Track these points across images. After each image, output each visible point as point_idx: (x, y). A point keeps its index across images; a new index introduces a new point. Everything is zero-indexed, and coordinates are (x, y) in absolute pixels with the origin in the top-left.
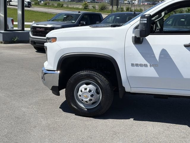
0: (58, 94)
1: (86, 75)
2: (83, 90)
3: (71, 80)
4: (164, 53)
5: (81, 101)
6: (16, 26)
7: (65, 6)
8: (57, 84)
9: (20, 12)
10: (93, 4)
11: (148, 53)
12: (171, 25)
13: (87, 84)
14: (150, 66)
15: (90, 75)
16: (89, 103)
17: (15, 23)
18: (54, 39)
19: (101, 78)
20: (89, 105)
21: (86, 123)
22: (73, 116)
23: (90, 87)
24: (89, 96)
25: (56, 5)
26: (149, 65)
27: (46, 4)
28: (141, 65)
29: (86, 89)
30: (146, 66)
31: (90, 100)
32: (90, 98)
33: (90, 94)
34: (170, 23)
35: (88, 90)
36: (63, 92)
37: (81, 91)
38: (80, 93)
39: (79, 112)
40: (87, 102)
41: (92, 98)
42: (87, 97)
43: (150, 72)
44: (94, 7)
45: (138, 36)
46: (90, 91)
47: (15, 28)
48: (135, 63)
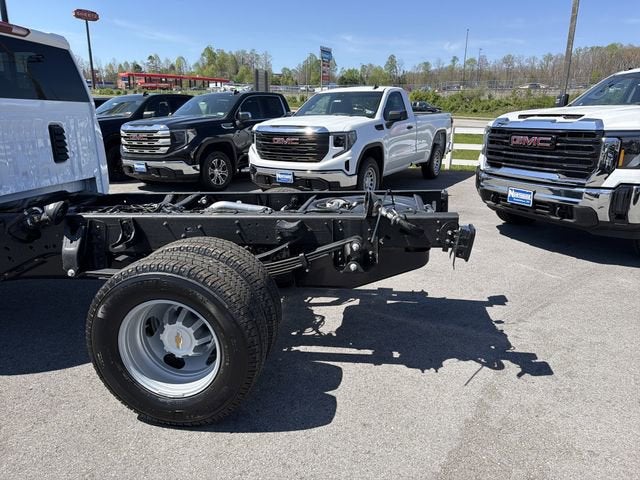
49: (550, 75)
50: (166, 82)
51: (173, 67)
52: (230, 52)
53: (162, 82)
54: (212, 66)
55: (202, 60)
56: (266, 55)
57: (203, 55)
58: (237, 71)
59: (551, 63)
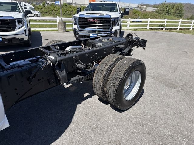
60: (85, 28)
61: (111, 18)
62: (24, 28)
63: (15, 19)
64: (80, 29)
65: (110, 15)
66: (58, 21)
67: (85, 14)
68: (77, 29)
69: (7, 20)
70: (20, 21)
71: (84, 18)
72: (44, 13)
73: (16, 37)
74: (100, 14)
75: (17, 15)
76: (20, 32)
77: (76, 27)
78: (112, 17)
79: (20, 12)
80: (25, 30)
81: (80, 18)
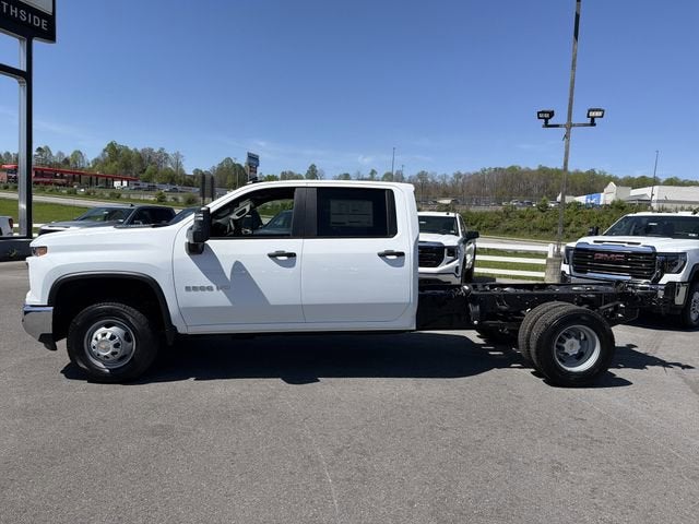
0: (54, 348)
1: (104, 310)
2: (100, 337)
3: (78, 321)
4: (238, 267)
5: (97, 357)
6: (16, 230)
7: (124, 196)
8: (49, 330)
9: (23, 206)
10: (174, 195)
11: (212, 267)
12: (283, 226)
13: (108, 326)
14: (218, 289)
15: (112, 309)
16: (112, 358)
17: (16, 225)
18: (43, 250)
19: (134, 315)
20: (114, 362)
21: (105, 395)
22: (84, 384)
23: (114, 329)
24: (111, 346)
25: (107, 195)
26: (215, 287)
27: (88, 194)
28: (202, 288)
29: (104, 335)
30: (210, 289)
31: (113, 354)
32: (112, 349)
33: (113, 342)
34: (281, 223)
35: (108, 336)
36: (62, 344)
37: (96, 339)
38: (94, 342)
39: (95, 377)
40: (106, 357)
41: (118, 350)
42: (106, 349)
43: (219, 298)
44: (176, 199)
45: (192, 242)
46: (112, 338)
47: (16, 234)
48: (191, 285)
49: (460, 191)
50: (62, 177)
51: (66, 161)
52: (136, 149)
53: (56, 177)
54: (116, 163)
55: (103, 155)
56: (177, 155)
57: (105, 150)
58: (145, 170)
59: (461, 180)
60: (586, 272)
61: (656, 254)
62: (456, 263)
63: (445, 247)
64: (573, 273)
65: (653, 248)
66: (550, 256)
67: (591, 243)
68: (568, 272)
69: (432, 247)
70: (452, 251)
71: (586, 250)
72: (536, 232)
73: (440, 277)
74: (629, 243)
75: (449, 240)
76: (449, 269)
77: (565, 268)
78: (659, 250)
79: (457, 234)
80: (457, 267)
81: (577, 249)
